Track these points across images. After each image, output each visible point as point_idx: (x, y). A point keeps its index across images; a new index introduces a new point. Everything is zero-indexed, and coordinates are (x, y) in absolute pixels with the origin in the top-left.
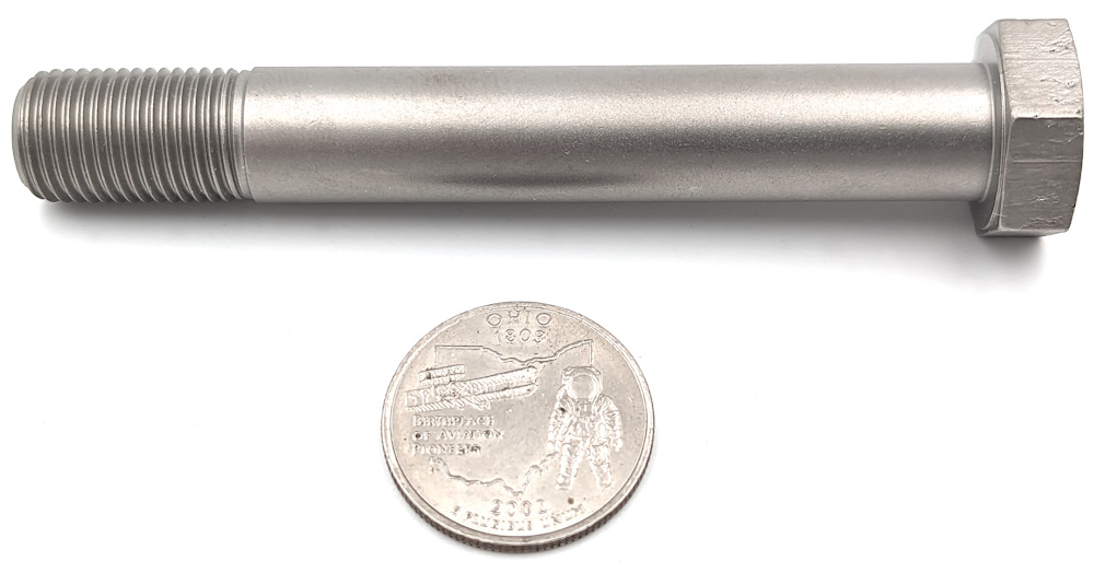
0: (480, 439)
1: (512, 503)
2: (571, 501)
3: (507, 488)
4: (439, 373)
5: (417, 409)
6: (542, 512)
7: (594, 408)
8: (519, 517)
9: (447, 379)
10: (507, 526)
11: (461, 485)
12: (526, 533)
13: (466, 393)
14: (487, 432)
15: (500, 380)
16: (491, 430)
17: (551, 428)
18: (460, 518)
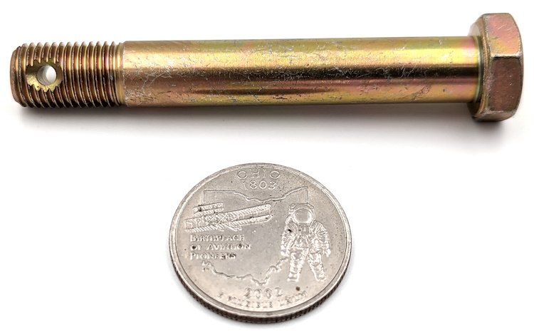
0: (235, 249)
1: (258, 290)
2: (298, 289)
3: (255, 280)
4: (206, 207)
5: (194, 231)
6: (279, 296)
7: (311, 230)
8: (263, 299)
9: (212, 212)
10: (256, 305)
11: (223, 278)
12: (269, 310)
13: (225, 220)
14: (240, 246)
15: (248, 212)
16: (243, 243)
17: (283, 242)
18: (224, 300)
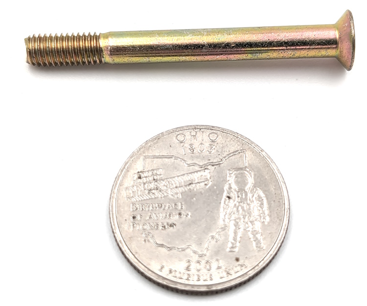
0: (175, 218)
1: (198, 262)
2: (237, 260)
3: (195, 252)
4: (146, 174)
5: (134, 199)
6: (219, 268)
7: (250, 195)
8: (204, 271)
9: (151, 179)
10: (196, 278)
11: (163, 250)
12: (209, 283)
13: (164, 187)
14: (180, 214)
15: (187, 178)
16: (183, 212)
17: (222, 209)
18: (164, 273)
